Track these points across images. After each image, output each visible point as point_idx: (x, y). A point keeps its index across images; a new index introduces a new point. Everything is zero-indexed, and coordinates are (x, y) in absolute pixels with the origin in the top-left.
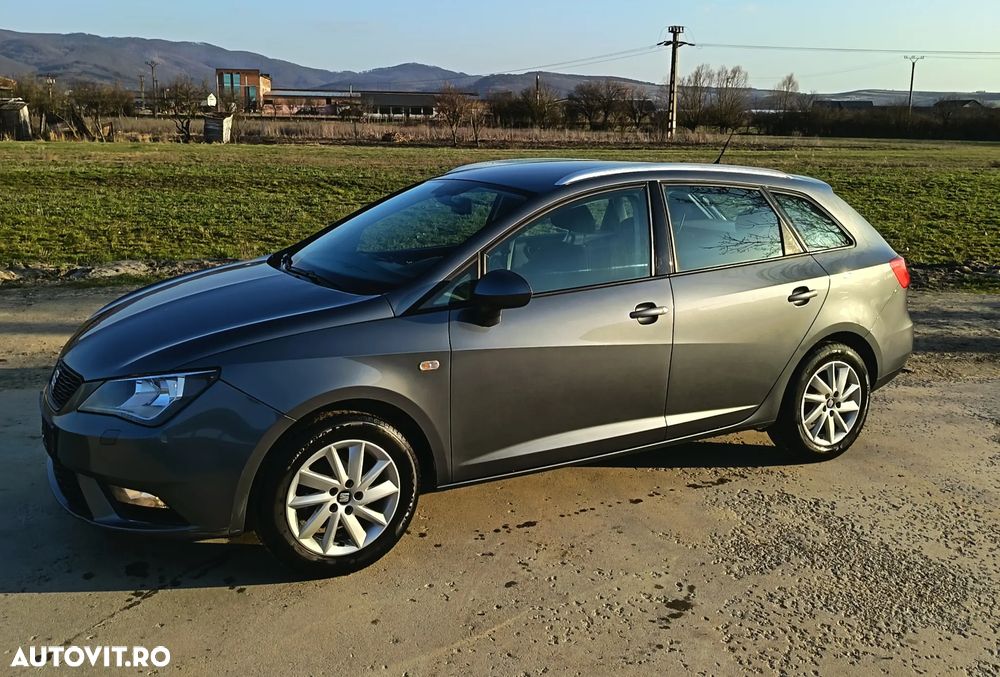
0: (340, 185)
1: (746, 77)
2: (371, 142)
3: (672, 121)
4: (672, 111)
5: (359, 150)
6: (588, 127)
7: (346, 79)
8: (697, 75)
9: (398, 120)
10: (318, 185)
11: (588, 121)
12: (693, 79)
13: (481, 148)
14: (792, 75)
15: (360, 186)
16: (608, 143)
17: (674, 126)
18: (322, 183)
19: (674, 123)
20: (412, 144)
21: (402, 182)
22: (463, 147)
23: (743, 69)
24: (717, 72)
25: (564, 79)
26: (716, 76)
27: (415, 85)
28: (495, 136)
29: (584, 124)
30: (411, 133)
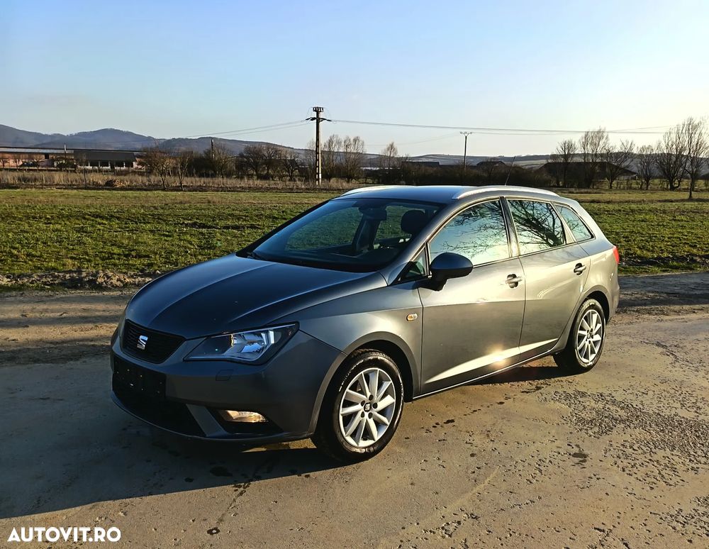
0: (102, 218)
1: (363, 144)
2: (97, 187)
3: (318, 174)
4: (318, 167)
5: (92, 193)
6: (255, 177)
7: (57, 140)
8: (330, 142)
9: (107, 171)
10: (85, 218)
11: (255, 173)
12: (327, 144)
13: (185, 191)
14: (393, 143)
15: (118, 218)
16: (278, 189)
17: (320, 177)
18: (87, 217)
19: (320, 175)
20: (130, 188)
21: (150, 215)
22: (172, 191)
23: (361, 139)
24: (343, 140)
25: (228, 143)
26: (343, 143)
27: (115, 145)
28: (192, 183)
29: (252, 175)
30: (127, 181)
